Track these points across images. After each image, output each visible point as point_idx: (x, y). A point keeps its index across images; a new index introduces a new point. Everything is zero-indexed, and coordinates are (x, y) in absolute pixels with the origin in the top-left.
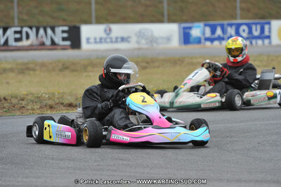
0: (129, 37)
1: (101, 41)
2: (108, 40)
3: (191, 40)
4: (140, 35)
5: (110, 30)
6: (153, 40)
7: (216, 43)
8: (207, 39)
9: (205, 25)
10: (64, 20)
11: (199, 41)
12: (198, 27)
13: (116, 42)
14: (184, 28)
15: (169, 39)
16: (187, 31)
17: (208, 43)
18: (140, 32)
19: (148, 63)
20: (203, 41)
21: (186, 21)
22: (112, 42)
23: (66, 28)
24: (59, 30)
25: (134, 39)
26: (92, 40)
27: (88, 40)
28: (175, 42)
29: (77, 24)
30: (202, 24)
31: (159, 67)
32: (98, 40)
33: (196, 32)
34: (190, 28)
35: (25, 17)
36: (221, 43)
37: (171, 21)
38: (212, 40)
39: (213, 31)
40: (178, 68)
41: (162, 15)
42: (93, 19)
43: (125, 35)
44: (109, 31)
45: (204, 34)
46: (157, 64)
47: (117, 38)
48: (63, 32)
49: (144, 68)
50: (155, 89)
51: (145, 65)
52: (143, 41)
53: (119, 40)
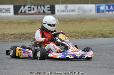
0: (75, 10)
1: (63, 11)
2: (66, 11)
3: (100, 11)
4: (79, 9)
5: (67, 7)
7: (110, 12)
8: (107, 11)
9: (106, 5)
10: (49, 3)
11: (103, 11)
12: (103, 6)
13: (70, 11)
14: (97, 6)
15: (91, 11)
16: (99, 7)
17: (107, 13)
19: (82, 20)
20: (105, 11)
22: (68, 12)
23: (49, 6)
24: (46, 7)
25: (77, 11)
26: (60, 11)
27: (58, 11)
28: (94, 12)
29: (54, 4)
30: (104, 5)
31: (87, 22)
32: (62, 11)
33: (102, 8)
35: (33, 1)
36: (112, 13)
37: (92, 3)
38: (109, 11)
39: (109, 8)
40: (94, 22)
41: (88, 1)
42: (60, 2)
43: (73, 9)
44: (66, 7)
45: (105, 9)
47: (70, 10)
48: (48, 7)
49: (81, 22)
50: (85, 31)
51: (81, 21)
52: (81, 11)
53: (71, 11)
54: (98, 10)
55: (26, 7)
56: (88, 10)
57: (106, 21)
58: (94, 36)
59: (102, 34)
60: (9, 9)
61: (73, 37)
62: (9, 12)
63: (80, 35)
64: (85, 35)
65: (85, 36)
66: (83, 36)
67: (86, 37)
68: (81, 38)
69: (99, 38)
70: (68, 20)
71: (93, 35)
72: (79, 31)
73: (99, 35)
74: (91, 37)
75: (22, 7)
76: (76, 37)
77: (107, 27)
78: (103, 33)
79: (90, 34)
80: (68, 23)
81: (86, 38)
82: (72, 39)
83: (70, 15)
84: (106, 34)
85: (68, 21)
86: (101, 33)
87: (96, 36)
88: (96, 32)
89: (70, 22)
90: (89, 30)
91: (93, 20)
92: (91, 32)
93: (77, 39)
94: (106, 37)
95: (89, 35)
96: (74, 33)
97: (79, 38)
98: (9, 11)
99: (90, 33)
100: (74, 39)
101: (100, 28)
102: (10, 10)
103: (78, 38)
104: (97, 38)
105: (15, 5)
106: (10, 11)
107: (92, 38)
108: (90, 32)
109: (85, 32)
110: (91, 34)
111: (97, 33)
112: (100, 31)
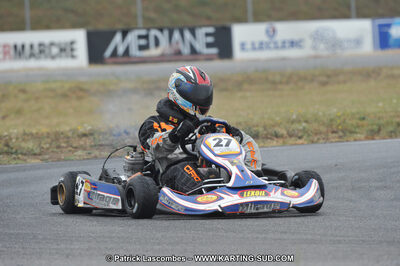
0: (301, 41)
1: (262, 46)
2: (272, 45)
3: (391, 42)
4: (317, 37)
5: (274, 31)
6: (336, 44)
10: (209, 18)
13: (283, 46)
14: (380, 26)
15: (358, 42)
16: (385, 29)
18: (317, 32)
19: (328, 76)
21: (382, 16)
22: (277, 48)
23: (211, 30)
24: (201, 32)
25: (308, 43)
26: (249, 46)
27: (243, 46)
28: (368, 47)
29: (227, 24)
31: (345, 82)
32: (257, 46)
33: (397, 31)
34: (389, 26)
35: (153, 15)
37: (361, 15)
40: (372, 83)
41: (349, 7)
42: (250, 15)
43: (296, 37)
44: (272, 33)
46: (341, 78)
47: (284, 42)
48: (207, 35)
49: (324, 84)
50: (339, 114)
51: (324, 79)
52: (322, 46)
53: (287, 45)
54: (383, 40)
55: (132, 37)
56: (349, 41)
58: (372, 131)
60: (72, 43)
61: (300, 138)
62: (73, 57)
63: (323, 129)
64: (340, 131)
65: (341, 134)
66: (333, 132)
67: (345, 135)
68: (327, 139)
69: (391, 137)
70: (278, 78)
71: (370, 127)
72: (321, 114)
73: (391, 128)
74: (362, 136)
75: (118, 37)
76: (309, 135)
79: (358, 126)
80: (280, 87)
81: (345, 138)
82: (296, 144)
83: (284, 59)
85: (281, 83)
86: (398, 120)
87: (379, 130)
88: (379, 119)
89: (287, 83)
90: (354, 110)
91: (367, 73)
92: (364, 119)
93: (313, 142)
95: (357, 130)
96: (304, 124)
97: (321, 141)
98: (72, 50)
99: (360, 123)
100: (302, 144)
101: (395, 101)
102: (75, 46)
103: (316, 139)
104: (384, 138)
105: (91, 28)
106: (75, 53)
107: (367, 138)
108: (357, 116)
109: (339, 117)
110: (362, 126)
111: (382, 122)
112: (392, 114)
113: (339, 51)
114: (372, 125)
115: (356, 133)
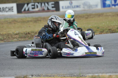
0: (80, 6)
2: (71, 7)
3: (106, 5)
4: (84, 4)
5: (72, 3)
6: (90, 6)
7: (117, 7)
8: (113, 5)
11: (109, 6)
13: (75, 7)
15: (97, 6)
16: (104, 2)
17: (113, 7)
19: (88, 16)
20: (111, 6)
22: (73, 8)
23: (53, 3)
24: (50, 3)
26: (64, 7)
27: (63, 7)
28: (100, 7)
29: (58, 1)
31: (93, 17)
32: (67, 7)
33: (108, 2)
38: (115, 5)
39: (115, 2)
40: (101, 18)
44: (71, 3)
45: (111, 3)
46: (92, 16)
47: (75, 6)
48: (52, 4)
49: (87, 18)
50: (91, 27)
52: (86, 7)
53: (76, 7)
54: (104, 5)
55: (30, 5)
56: (94, 5)
57: (113, 16)
58: (101, 32)
59: (110, 30)
60: (12, 7)
62: (13, 11)
69: (107, 33)
71: (100, 31)
72: (86, 27)
73: (106, 31)
74: (98, 33)
75: (26, 5)
77: (115, 22)
78: (111, 28)
79: (97, 30)
84: (114, 29)
86: (109, 28)
87: (103, 31)
88: (103, 28)
90: (96, 26)
91: (99, 15)
92: (98, 28)
94: (114, 32)
98: (12, 9)
99: (98, 29)
101: (108, 23)
102: (13, 8)
104: (105, 34)
105: (18, 3)
106: (13, 10)
107: (100, 34)
110: (98, 30)
111: (104, 29)
112: (107, 27)
113: (91, 8)
114: (101, 30)
115: (97, 32)
